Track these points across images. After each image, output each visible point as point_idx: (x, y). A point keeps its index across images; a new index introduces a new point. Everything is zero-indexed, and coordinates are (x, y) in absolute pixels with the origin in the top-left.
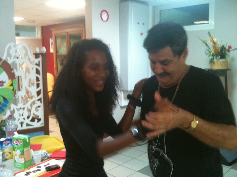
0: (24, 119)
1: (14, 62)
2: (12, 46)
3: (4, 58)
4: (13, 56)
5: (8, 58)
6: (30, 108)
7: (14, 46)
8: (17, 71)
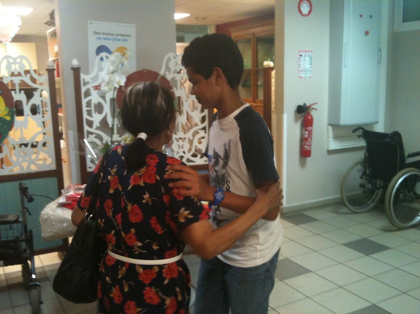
0: (184, 152)
1: (173, 78)
2: (172, 58)
3: (162, 73)
4: (172, 71)
5: (167, 73)
6: (191, 138)
7: (174, 58)
8: (177, 89)
